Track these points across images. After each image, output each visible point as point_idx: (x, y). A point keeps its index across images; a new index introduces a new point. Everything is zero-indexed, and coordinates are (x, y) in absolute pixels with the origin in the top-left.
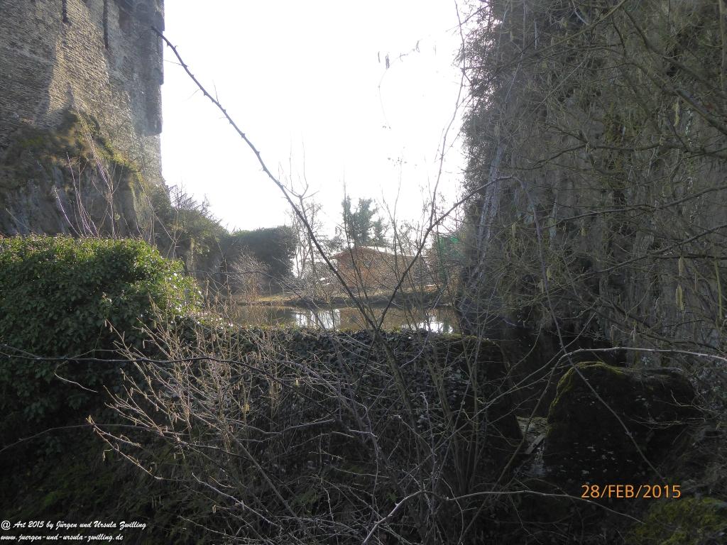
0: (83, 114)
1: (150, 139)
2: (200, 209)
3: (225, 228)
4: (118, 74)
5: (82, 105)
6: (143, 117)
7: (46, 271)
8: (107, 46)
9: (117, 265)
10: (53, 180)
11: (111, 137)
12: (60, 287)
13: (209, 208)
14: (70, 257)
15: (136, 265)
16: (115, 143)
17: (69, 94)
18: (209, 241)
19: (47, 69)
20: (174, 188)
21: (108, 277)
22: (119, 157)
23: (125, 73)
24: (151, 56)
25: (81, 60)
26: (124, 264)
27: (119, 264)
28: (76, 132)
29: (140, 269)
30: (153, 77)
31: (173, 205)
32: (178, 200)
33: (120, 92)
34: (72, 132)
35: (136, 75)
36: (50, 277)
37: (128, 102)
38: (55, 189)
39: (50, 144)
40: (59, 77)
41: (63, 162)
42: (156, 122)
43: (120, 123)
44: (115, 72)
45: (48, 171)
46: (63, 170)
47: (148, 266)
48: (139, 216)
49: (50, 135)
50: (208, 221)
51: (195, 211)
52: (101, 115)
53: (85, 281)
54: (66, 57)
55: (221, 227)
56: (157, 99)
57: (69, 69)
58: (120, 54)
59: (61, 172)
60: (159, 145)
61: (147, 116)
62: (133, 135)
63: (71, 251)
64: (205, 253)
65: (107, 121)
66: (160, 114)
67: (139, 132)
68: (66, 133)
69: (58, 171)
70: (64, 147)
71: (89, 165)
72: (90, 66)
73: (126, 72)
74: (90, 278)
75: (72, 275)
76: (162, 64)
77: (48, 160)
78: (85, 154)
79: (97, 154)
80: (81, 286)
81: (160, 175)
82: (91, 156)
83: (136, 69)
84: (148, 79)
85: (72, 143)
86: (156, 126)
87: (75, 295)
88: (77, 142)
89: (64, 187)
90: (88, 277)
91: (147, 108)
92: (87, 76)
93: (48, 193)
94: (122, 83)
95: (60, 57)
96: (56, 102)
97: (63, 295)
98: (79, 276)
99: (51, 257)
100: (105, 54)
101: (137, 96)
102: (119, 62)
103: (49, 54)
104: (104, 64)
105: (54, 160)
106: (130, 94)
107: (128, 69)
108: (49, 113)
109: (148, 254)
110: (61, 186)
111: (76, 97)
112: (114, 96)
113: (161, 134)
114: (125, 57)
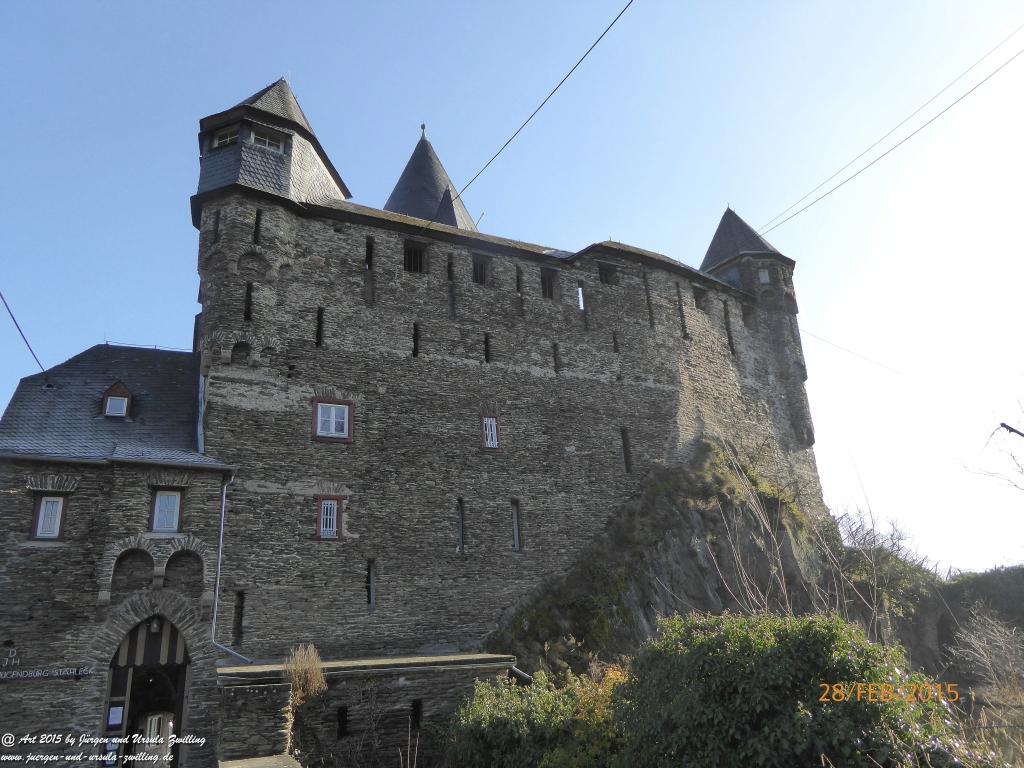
0: (717, 439)
1: (800, 454)
2: (887, 545)
3: (933, 571)
4: (750, 382)
5: (715, 429)
6: (787, 427)
7: (718, 666)
8: (734, 352)
9: (808, 657)
10: (692, 528)
11: (752, 463)
12: (740, 690)
13: (902, 543)
14: (746, 646)
15: (836, 656)
16: (758, 469)
17: (699, 419)
18: (911, 595)
19: (673, 396)
20: (845, 519)
21: (800, 675)
22: (765, 487)
23: (758, 377)
24: (786, 349)
25: (707, 376)
26: (818, 655)
27: (812, 656)
28: (712, 464)
29: (843, 662)
30: (793, 374)
31: (847, 543)
32: (852, 535)
33: (756, 402)
34: (707, 465)
35: (771, 378)
36: (723, 674)
37: (766, 413)
38: (696, 541)
39: (685, 484)
40: (687, 401)
41: (701, 505)
42: (805, 431)
43: (761, 442)
44: (746, 380)
45: (687, 518)
46: (702, 514)
47: (853, 658)
48: (802, 565)
49: (684, 472)
50: (904, 563)
51: (881, 550)
52: (737, 436)
53: (771, 683)
54: (692, 378)
55: (928, 571)
56: (802, 400)
57: (695, 391)
58: (749, 356)
59: (699, 517)
60: (814, 461)
61: (793, 425)
62: (778, 454)
63: (746, 638)
64: (908, 614)
65: (745, 442)
66: (809, 418)
67: (786, 448)
68: (701, 467)
69: (697, 517)
70: (700, 485)
71: (730, 503)
72: (718, 380)
73: (760, 376)
74: (777, 678)
75: (752, 673)
76: (802, 355)
77: (685, 503)
78: (724, 490)
79: (740, 488)
80: (766, 689)
81: (821, 503)
82: (732, 491)
83: (770, 370)
84: (788, 379)
85: (709, 479)
86: (806, 436)
87: (760, 703)
88: (714, 476)
89: (705, 536)
90: (773, 676)
91: (792, 416)
92: (716, 394)
93: (688, 545)
94: (757, 391)
95: (685, 379)
96: (686, 433)
97: (744, 702)
98: (763, 675)
99: (722, 646)
100: (733, 361)
101: (777, 403)
102: (750, 366)
103: (673, 379)
104: (732, 374)
105: (692, 503)
106: (768, 402)
107: (761, 374)
108: (680, 446)
109: (850, 637)
110: (702, 536)
111: (707, 421)
112: (748, 410)
113: (813, 446)
114: (756, 359)
